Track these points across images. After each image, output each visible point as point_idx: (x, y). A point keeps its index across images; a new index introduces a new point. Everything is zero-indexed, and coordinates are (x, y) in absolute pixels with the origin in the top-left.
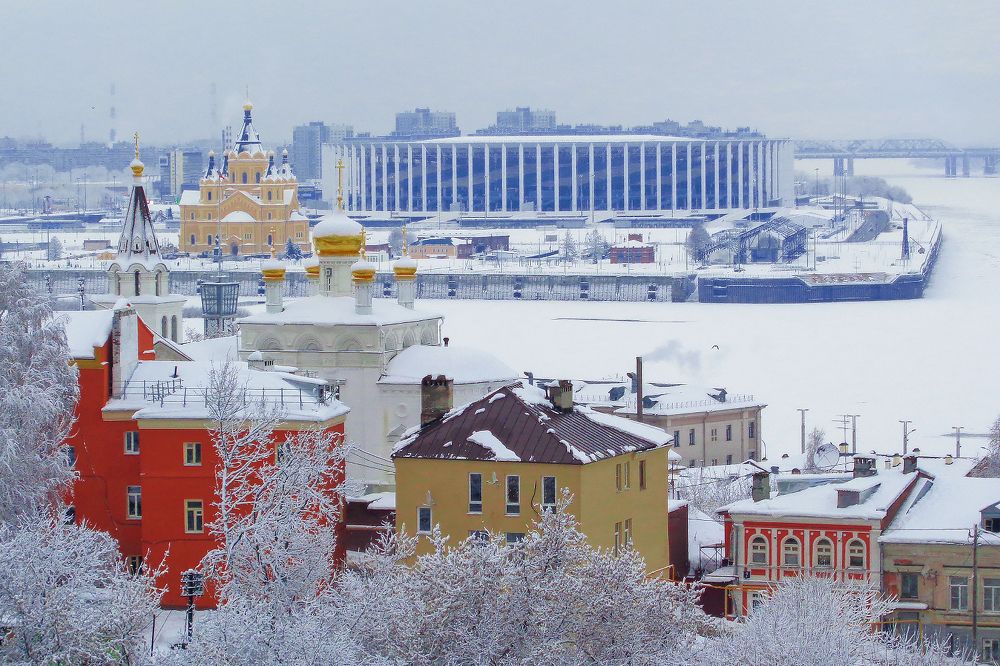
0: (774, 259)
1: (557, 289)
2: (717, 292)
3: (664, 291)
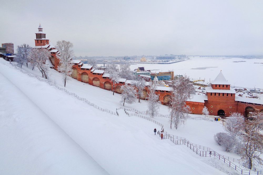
2: (160, 64)
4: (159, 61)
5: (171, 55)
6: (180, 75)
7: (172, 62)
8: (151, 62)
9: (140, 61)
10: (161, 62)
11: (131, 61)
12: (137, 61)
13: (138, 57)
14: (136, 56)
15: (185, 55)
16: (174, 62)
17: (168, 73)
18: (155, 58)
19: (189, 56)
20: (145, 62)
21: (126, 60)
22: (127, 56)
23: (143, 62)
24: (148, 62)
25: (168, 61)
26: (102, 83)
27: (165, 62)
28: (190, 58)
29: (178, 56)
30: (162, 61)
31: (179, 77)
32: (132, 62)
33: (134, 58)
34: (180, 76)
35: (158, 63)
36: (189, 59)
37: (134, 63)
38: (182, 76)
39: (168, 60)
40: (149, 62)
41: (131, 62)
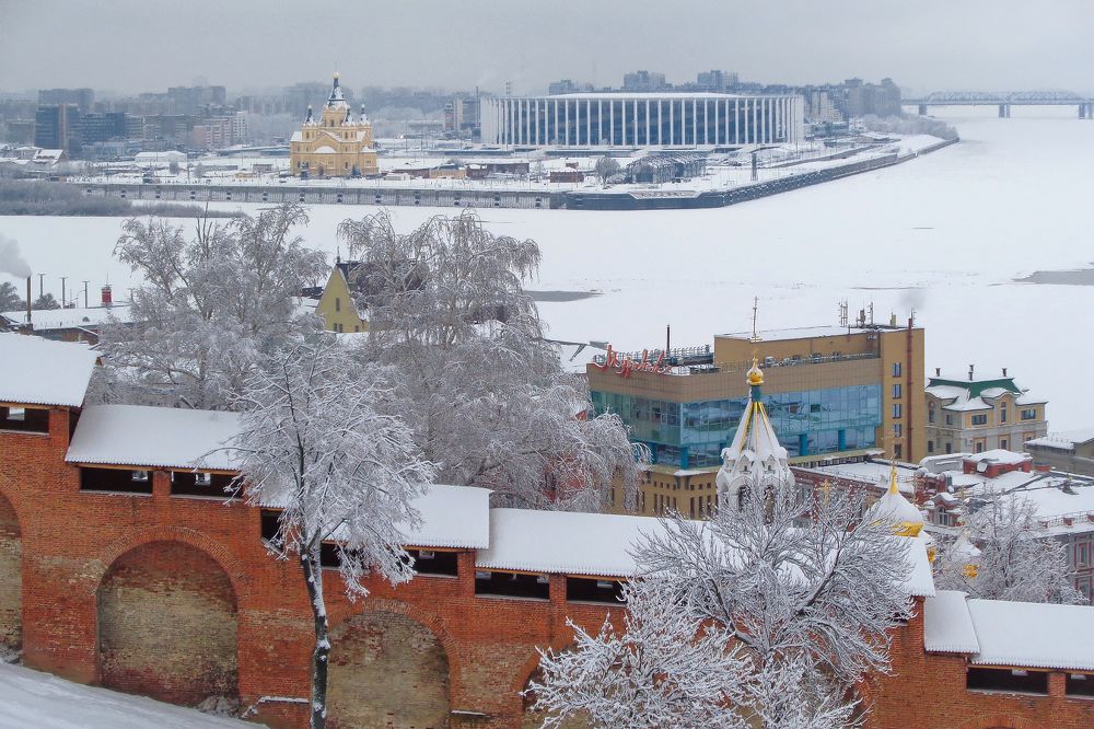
0: (651, 181)
1: (482, 200)
2: (578, 203)
3: (545, 202)
4: (560, 165)
5: (713, 81)
6: (977, 378)
7: (741, 178)
8: (447, 183)
9: (284, 163)
10: (592, 186)
11: (145, 159)
12: (247, 163)
13: (245, 103)
14: (218, 92)
15: (887, 82)
16: (766, 176)
17: (838, 357)
18: (491, 120)
19: (942, 101)
20: (355, 174)
21: (74, 152)
22: (83, 95)
23: (334, 183)
24: (406, 183)
25: (679, 172)
26: (63, 574)
27: (645, 175)
28: (961, 135)
29: (807, 92)
30: (606, 171)
31: (967, 404)
32: (165, 177)
33: (190, 123)
34: (975, 389)
35: (559, 201)
36: (952, 139)
37: (194, 189)
38: (1007, 383)
39: (686, 150)
40: (419, 183)
41: (150, 185)
